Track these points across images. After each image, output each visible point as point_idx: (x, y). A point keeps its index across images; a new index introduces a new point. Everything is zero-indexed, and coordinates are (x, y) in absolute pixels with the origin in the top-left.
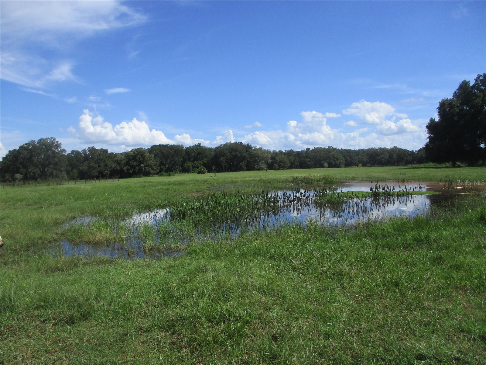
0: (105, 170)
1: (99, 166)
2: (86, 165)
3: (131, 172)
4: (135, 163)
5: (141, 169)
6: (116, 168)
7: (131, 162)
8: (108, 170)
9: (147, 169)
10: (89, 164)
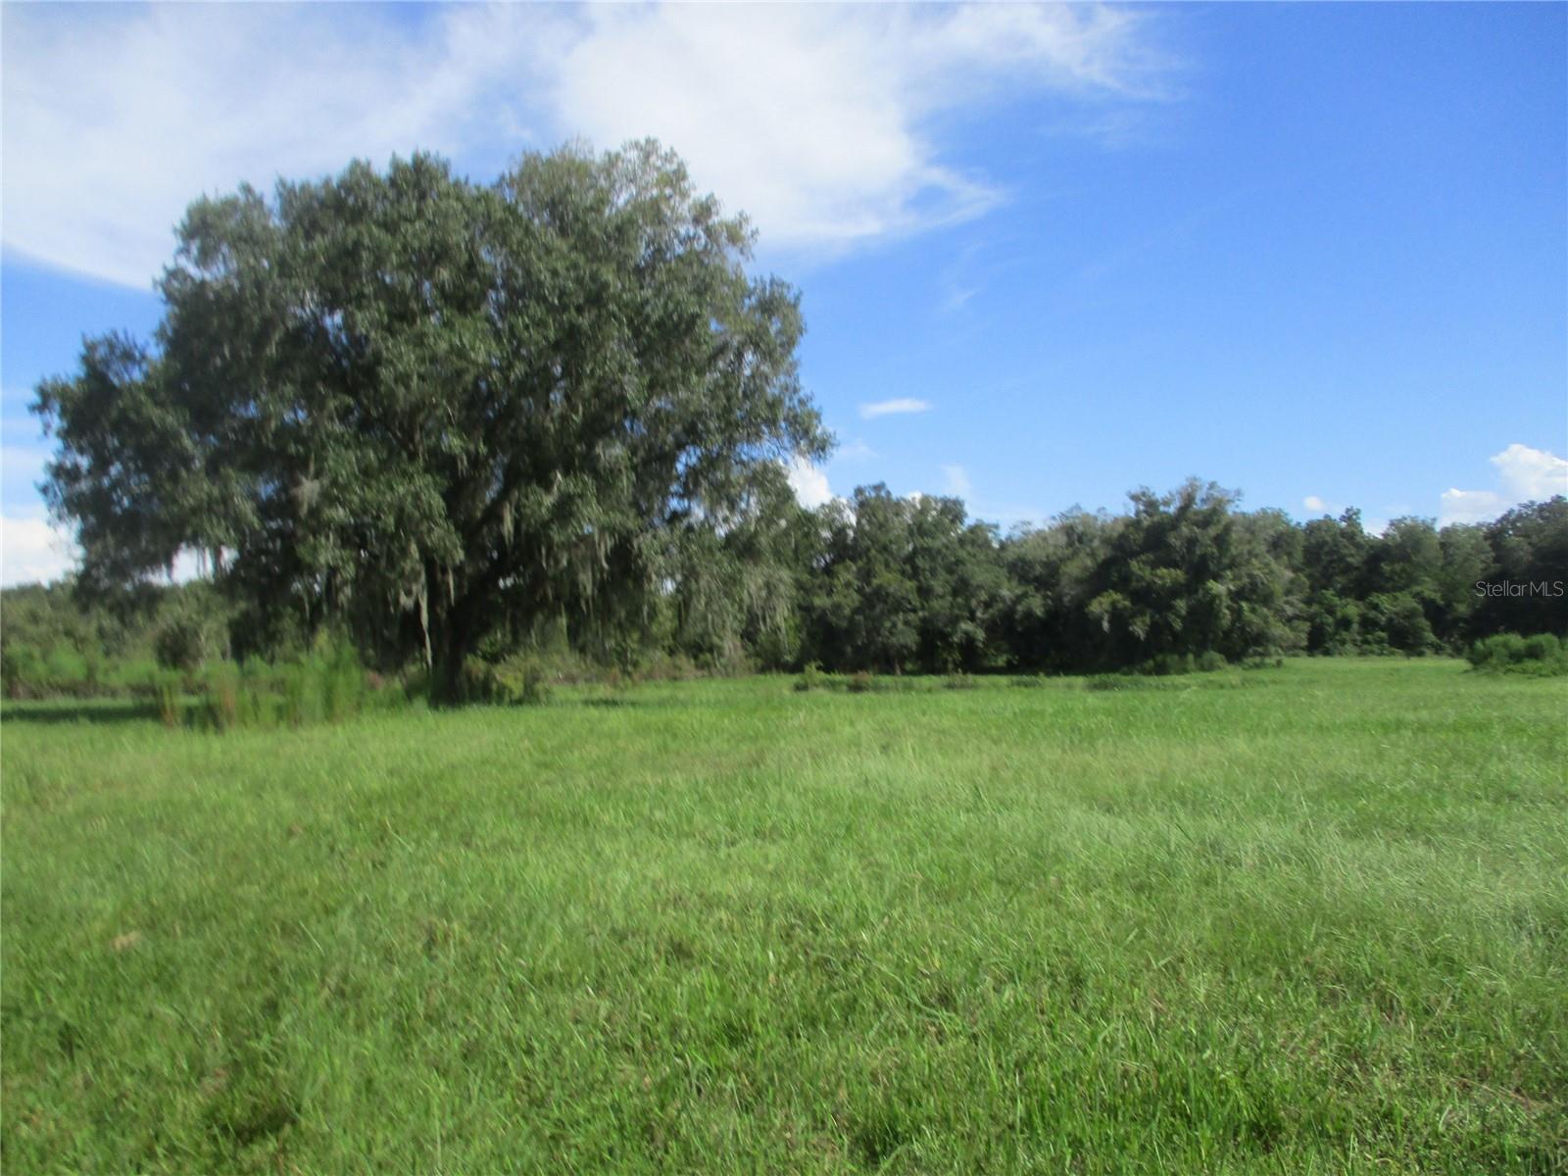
0: (955, 621)
1: (924, 592)
2: (848, 585)
3: (1139, 628)
4: (1167, 576)
5: (1204, 613)
6: (1020, 608)
7: (1134, 565)
8: (972, 618)
9: (1247, 614)
10: (866, 575)
